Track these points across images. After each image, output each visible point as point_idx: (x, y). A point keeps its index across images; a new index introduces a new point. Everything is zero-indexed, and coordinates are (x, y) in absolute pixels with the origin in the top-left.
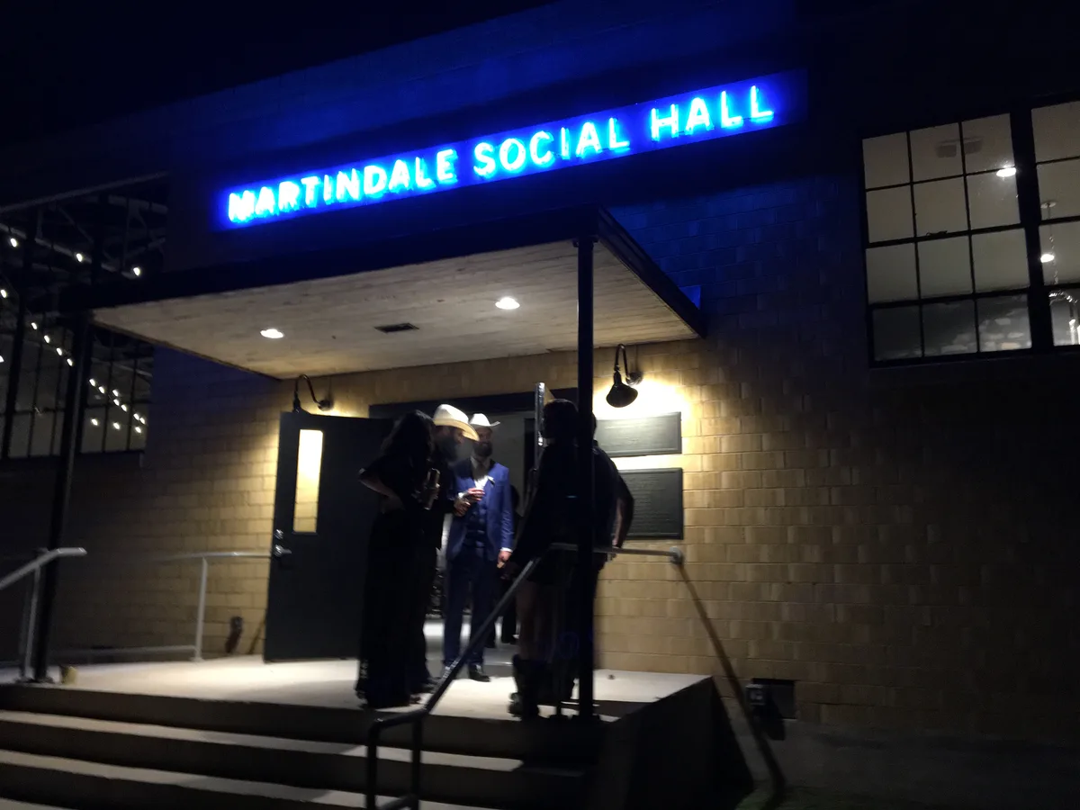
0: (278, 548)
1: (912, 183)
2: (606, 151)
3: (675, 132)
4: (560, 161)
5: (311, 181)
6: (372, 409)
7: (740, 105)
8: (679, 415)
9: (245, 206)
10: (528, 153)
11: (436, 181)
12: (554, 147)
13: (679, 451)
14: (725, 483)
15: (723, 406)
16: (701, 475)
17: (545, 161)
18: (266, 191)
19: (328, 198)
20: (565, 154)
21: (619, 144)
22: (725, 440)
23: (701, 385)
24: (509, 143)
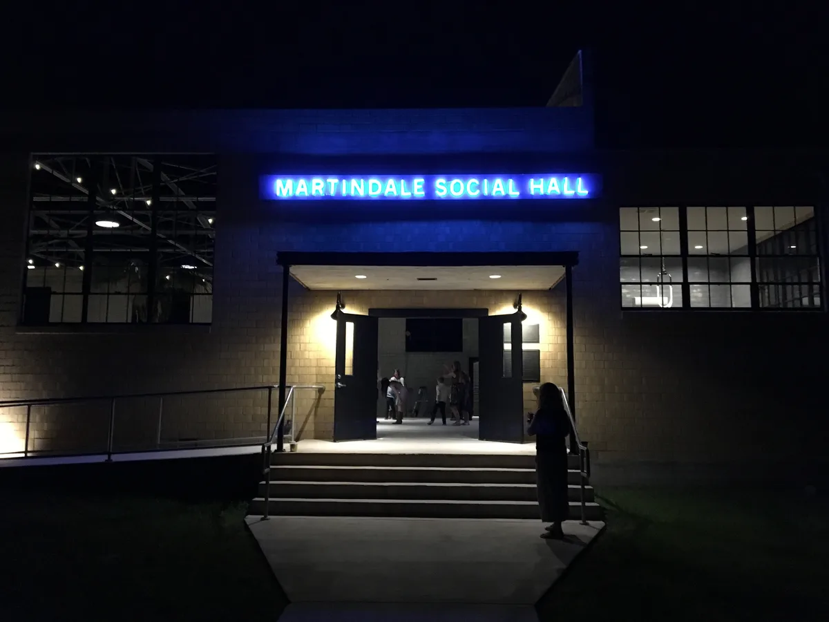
0: (339, 384)
1: (639, 231)
2: (507, 195)
3: (542, 192)
4: (482, 195)
5: (333, 181)
6: (370, 311)
7: (573, 185)
8: (538, 326)
9: (286, 188)
10: (465, 188)
11: (412, 194)
12: (480, 187)
13: (538, 342)
14: (559, 357)
15: (559, 322)
16: (548, 353)
17: (474, 194)
18: (302, 181)
19: (344, 193)
20: (486, 193)
21: (514, 194)
22: (559, 338)
23: (549, 312)
24: (456, 181)
